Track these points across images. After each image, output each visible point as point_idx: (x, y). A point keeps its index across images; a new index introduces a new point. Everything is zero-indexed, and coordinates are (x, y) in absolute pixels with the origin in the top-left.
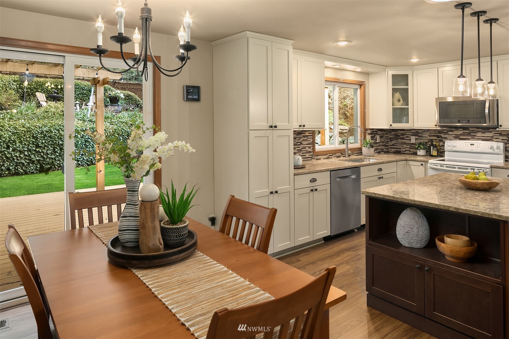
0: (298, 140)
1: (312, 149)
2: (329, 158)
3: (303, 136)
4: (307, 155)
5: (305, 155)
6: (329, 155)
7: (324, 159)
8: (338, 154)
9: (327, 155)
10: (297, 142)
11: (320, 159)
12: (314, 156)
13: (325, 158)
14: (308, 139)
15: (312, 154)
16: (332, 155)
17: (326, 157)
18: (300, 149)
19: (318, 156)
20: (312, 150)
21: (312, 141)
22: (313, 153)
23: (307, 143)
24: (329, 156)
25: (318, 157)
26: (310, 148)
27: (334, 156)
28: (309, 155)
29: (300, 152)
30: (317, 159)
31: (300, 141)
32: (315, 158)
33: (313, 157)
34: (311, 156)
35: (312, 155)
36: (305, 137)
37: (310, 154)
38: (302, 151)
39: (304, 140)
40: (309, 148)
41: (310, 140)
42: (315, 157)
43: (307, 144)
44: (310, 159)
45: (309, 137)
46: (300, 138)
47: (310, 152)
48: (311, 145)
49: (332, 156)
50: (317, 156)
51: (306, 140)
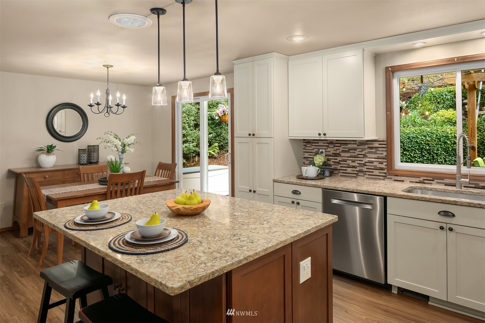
0: (359, 151)
1: (386, 165)
2: (425, 183)
3: (368, 147)
4: (376, 172)
5: (373, 172)
6: (425, 178)
7: (410, 182)
8: (447, 181)
9: (420, 178)
10: (358, 154)
11: (403, 181)
12: (388, 175)
13: (415, 181)
14: (378, 152)
15: (385, 171)
16: (431, 179)
17: (418, 180)
18: (363, 162)
19: (398, 176)
20: (386, 167)
21: (386, 154)
22: (388, 171)
23: (376, 156)
24: (424, 180)
25: (399, 178)
26: (383, 164)
27: (437, 183)
28: (379, 173)
29: (364, 167)
30: (395, 180)
31: (364, 153)
32: (391, 179)
33: (388, 177)
34: (384, 175)
35: (384, 173)
36: (373, 149)
37: (380, 171)
38: (367, 165)
39: (369, 152)
40: (379, 163)
41: (383, 154)
42: (392, 177)
43: (374, 158)
44: (382, 178)
45: (379, 149)
46: (364, 149)
47: (382, 169)
48: (385, 160)
49: (433, 181)
50: (395, 176)
51: (375, 153)
